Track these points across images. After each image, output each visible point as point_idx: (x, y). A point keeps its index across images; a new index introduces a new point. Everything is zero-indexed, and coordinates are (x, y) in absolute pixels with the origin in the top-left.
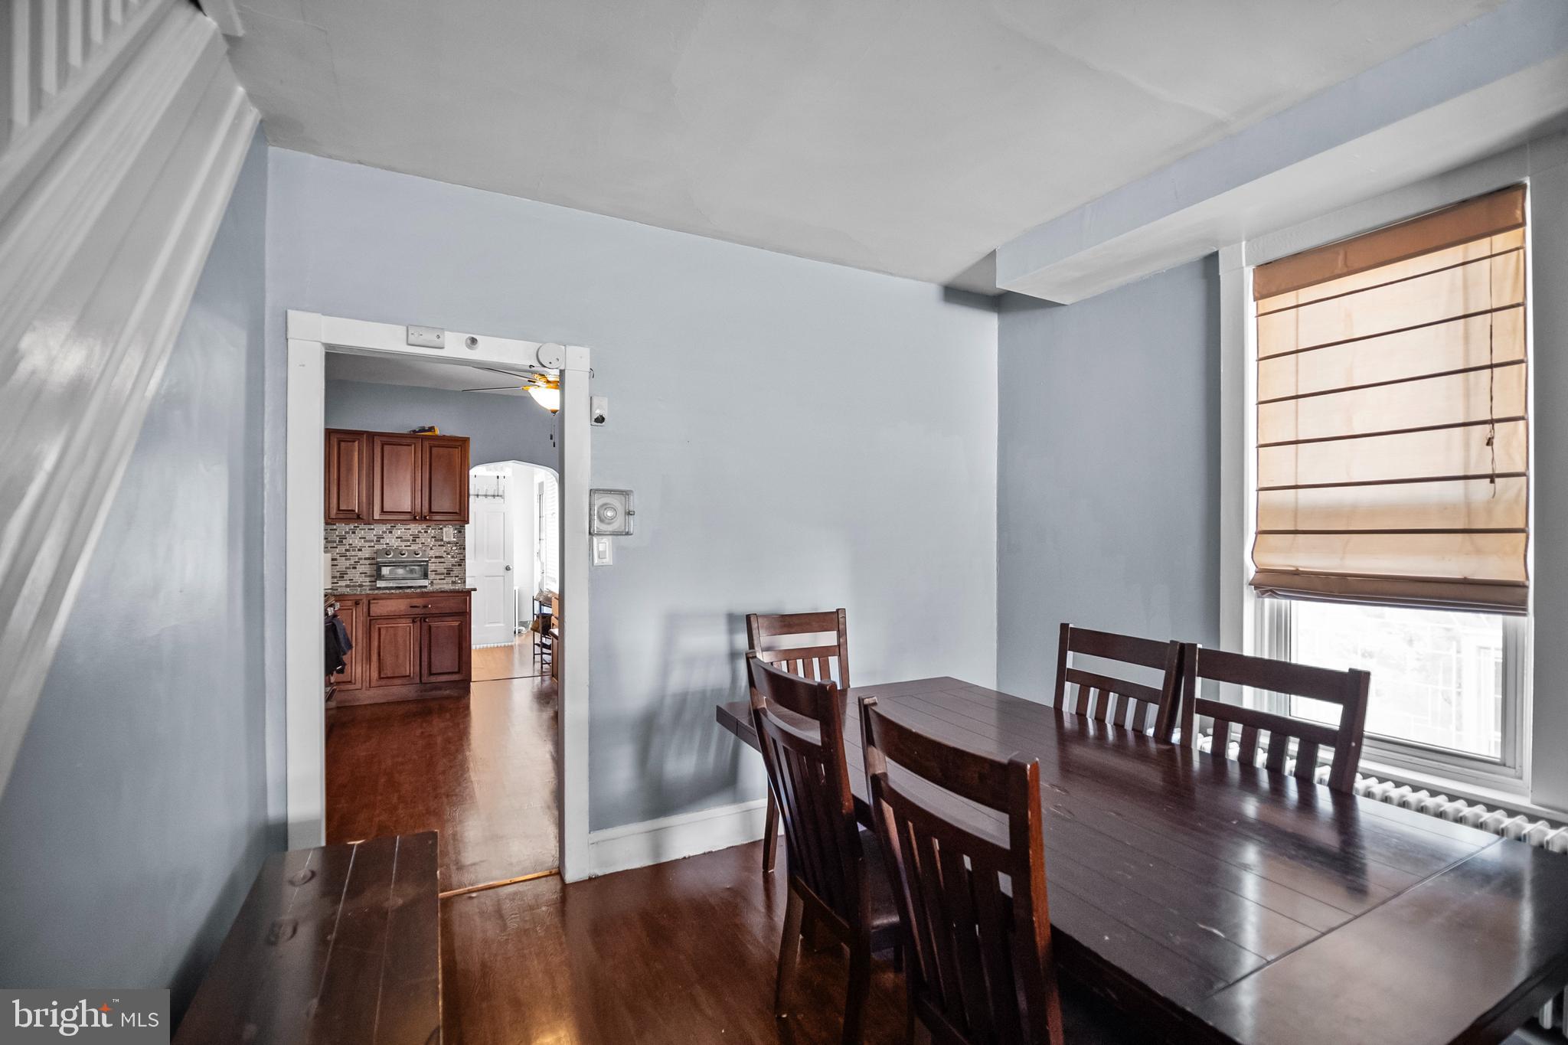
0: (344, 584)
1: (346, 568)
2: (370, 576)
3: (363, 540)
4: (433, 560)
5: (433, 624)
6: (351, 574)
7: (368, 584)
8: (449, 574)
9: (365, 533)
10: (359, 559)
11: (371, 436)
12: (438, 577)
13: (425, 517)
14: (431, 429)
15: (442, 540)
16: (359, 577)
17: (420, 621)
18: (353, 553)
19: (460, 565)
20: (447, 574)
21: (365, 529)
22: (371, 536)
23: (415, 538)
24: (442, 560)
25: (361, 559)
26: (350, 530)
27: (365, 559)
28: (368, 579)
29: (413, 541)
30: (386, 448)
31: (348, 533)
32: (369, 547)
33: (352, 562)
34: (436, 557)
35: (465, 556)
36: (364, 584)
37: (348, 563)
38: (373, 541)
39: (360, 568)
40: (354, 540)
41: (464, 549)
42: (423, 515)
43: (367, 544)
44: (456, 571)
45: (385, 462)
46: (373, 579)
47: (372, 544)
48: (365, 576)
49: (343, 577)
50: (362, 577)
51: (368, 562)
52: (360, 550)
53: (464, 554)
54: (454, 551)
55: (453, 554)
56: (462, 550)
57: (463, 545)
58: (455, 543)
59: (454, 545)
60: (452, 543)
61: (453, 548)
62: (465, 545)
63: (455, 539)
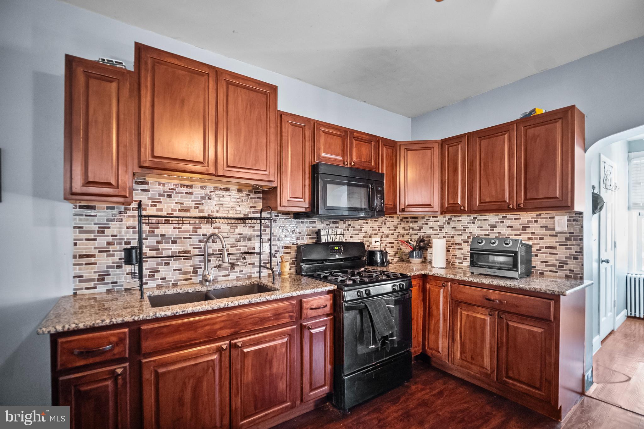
4: (544, 250)
8: (563, 266)
12: (549, 269)
15: (554, 230)
19: (576, 258)
20: (560, 266)
23: (525, 228)
24: (554, 251)
29: (523, 230)
34: (547, 248)
35: (582, 249)
41: (581, 240)
44: (571, 264)
53: (581, 247)
54: (569, 242)
55: (567, 245)
56: (579, 241)
57: (579, 236)
58: (570, 233)
59: (568, 236)
60: (566, 233)
61: (566, 239)
62: (582, 236)
63: (571, 229)
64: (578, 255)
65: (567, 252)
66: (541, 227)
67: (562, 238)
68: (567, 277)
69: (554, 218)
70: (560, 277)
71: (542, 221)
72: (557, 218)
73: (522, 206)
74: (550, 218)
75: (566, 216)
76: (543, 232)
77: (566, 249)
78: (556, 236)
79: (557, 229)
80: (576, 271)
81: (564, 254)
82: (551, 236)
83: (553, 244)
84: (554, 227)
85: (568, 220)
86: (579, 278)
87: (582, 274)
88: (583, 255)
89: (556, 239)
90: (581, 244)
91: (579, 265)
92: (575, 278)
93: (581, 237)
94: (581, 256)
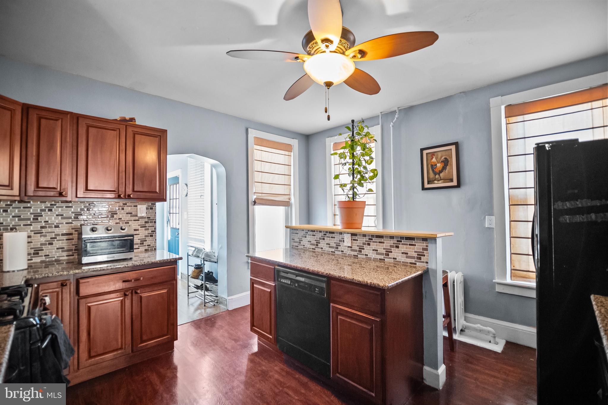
0: (39, 261)
1: (41, 244)
2: (68, 251)
3: (60, 217)
5: (144, 295)
6: (47, 250)
7: (66, 258)
8: (143, 244)
9: (62, 210)
10: (56, 235)
11: (77, 118)
13: (129, 196)
14: (132, 120)
15: (137, 216)
16: (56, 252)
17: (132, 293)
18: (50, 230)
19: (151, 236)
20: (140, 244)
21: (63, 207)
22: (70, 213)
25: (58, 235)
26: (45, 207)
27: (63, 235)
28: (65, 254)
30: (92, 131)
31: (44, 210)
32: (67, 223)
33: (48, 238)
35: (155, 229)
36: (61, 258)
37: (43, 240)
38: (70, 218)
39: (57, 244)
40: (52, 218)
41: (155, 222)
42: (127, 194)
43: (64, 221)
44: (149, 241)
45: (90, 143)
46: (71, 253)
47: (70, 221)
48: (62, 251)
49: (38, 254)
50: (59, 252)
51: (65, 237)
52: (56, 227)
53: (155, 227)
54: (147, 225)
55: (146, 227)
56: (153, 223)
57: (154, 220)
58: (148, 218)
59: (146, 220)
60: (145, 218)
61: (146, 222)
62: (156, 220)
63: (148, 215)
64: (153, 234)
65: (146, 232)
66: (127, 213)
67: (142, 222)
68: (146, 250)
69: (136, 206)
70: (141, 252)
71: (128, 209)
72: (139, 206)
73: (132, 197)
74: (134, 206)
75: (145, 205)
76: (128, 217)
77: (145, 230)
78: (138, 220)
79: (139, 215)
80: (152, 245)
81: (144, 234)
82: (134, 220)
83: (136, 227)
84: (137, 213)
85: (147, 209)
86: (154, 249)
87: (156, 247)
88: (156, 233)
89: (138, 223)
90: (155, 225)
91: (154, 240)
92: (152, 250)
93: (154, 221)
94: (155, 234)
